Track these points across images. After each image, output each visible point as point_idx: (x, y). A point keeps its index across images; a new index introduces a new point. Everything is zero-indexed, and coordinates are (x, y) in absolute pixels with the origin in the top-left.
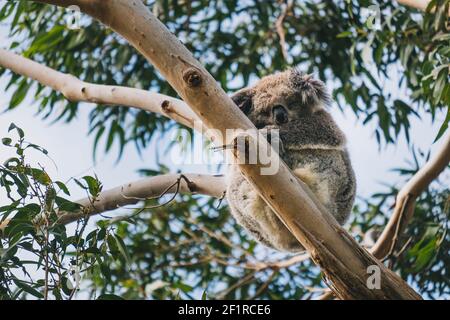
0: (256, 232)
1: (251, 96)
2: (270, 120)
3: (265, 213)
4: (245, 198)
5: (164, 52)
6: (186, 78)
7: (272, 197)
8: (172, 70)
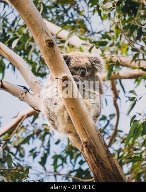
0: (52, 120)
1: (70, 59)
2: (77, 73)
3: (64, 114)
4: (56, 104)
5: (38, 26)
6: (47, 41)
7: (72, 109)
8: (40, 35)
